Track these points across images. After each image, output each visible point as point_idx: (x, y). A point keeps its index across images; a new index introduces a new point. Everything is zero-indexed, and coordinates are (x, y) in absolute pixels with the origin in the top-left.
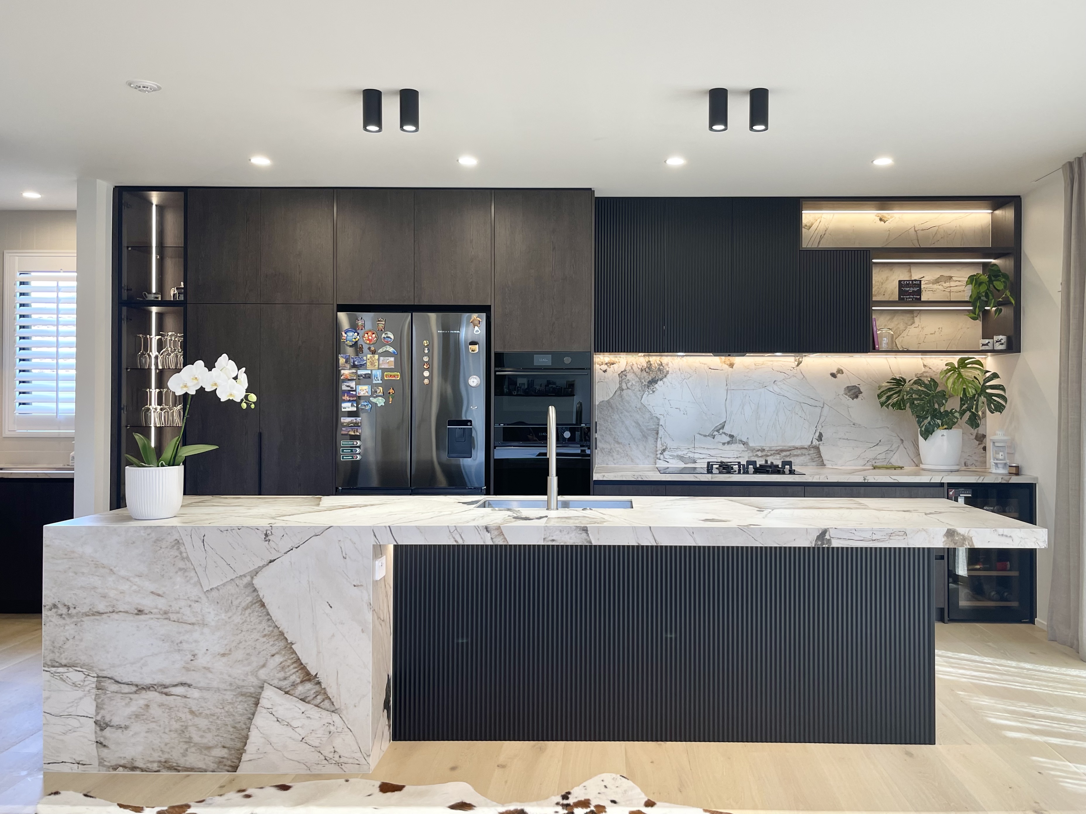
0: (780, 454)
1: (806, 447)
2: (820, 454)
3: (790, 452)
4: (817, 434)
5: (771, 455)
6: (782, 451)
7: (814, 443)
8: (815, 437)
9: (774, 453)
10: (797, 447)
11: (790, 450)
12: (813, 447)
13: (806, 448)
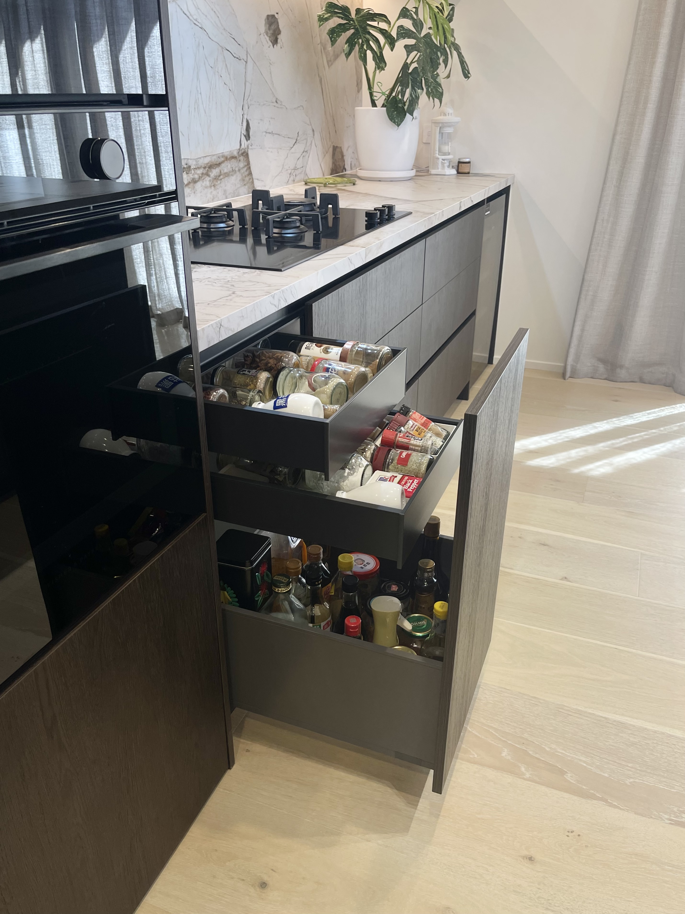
0: (209, 175)
1: (235, 154)
2: (250, 168)
3: (220, 168)
4: (245, 124)
5: (200, 178)
6: (211, 166)
7: (243, 146)
8: (243, 132)
9: (202, 174)
10: (226, 154)
11: (219, 165)
12: (242, 154)
13: (236, 157)
